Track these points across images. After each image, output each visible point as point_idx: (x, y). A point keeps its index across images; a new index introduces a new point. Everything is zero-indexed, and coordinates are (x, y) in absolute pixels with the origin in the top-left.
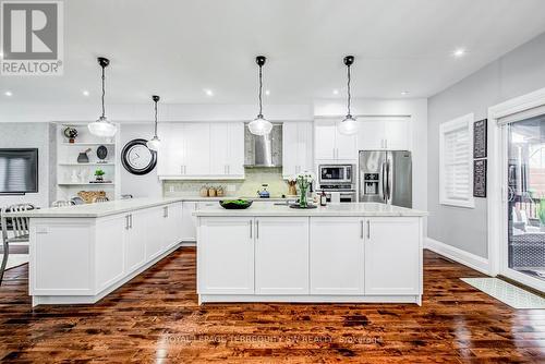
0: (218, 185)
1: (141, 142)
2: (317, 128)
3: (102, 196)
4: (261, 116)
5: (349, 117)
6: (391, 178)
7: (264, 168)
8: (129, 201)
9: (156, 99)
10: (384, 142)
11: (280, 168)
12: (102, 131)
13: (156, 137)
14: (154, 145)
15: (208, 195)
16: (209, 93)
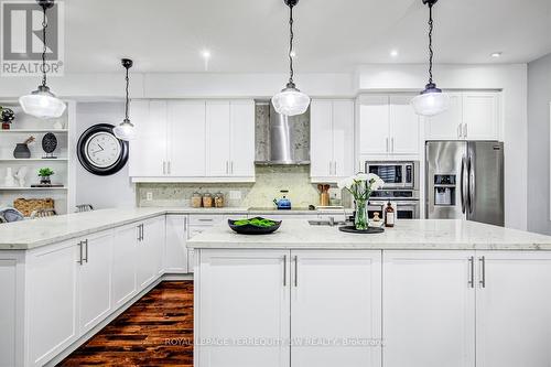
0: (216, 190)
1: (106, 128)
2: (362, 107)
3: (50, 207)
4: (291, 85)
5: (431, 87)
6: (473, 182)
7: (283, 166)
8: (89, 214)
9: (127, 63)
10: (463, 128)
11: (307, 167)
12: (42, 109)
13: (127, 121)
14: (125, 132)
15: (202, 205)
16: (206, 54)
